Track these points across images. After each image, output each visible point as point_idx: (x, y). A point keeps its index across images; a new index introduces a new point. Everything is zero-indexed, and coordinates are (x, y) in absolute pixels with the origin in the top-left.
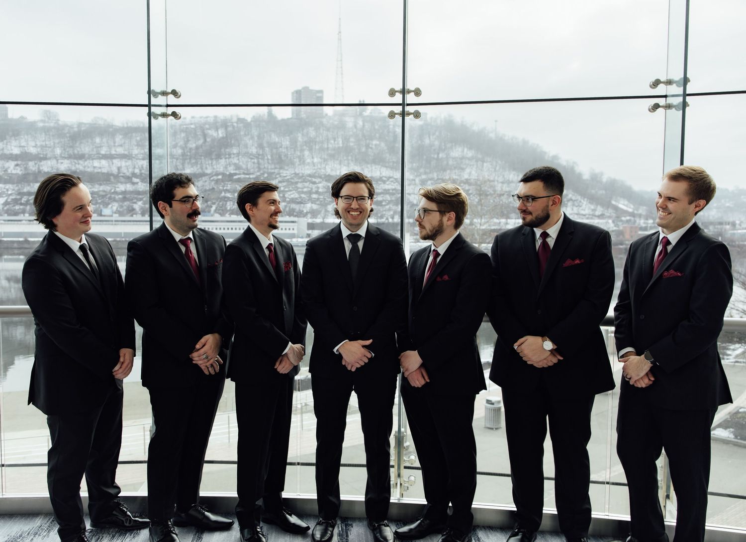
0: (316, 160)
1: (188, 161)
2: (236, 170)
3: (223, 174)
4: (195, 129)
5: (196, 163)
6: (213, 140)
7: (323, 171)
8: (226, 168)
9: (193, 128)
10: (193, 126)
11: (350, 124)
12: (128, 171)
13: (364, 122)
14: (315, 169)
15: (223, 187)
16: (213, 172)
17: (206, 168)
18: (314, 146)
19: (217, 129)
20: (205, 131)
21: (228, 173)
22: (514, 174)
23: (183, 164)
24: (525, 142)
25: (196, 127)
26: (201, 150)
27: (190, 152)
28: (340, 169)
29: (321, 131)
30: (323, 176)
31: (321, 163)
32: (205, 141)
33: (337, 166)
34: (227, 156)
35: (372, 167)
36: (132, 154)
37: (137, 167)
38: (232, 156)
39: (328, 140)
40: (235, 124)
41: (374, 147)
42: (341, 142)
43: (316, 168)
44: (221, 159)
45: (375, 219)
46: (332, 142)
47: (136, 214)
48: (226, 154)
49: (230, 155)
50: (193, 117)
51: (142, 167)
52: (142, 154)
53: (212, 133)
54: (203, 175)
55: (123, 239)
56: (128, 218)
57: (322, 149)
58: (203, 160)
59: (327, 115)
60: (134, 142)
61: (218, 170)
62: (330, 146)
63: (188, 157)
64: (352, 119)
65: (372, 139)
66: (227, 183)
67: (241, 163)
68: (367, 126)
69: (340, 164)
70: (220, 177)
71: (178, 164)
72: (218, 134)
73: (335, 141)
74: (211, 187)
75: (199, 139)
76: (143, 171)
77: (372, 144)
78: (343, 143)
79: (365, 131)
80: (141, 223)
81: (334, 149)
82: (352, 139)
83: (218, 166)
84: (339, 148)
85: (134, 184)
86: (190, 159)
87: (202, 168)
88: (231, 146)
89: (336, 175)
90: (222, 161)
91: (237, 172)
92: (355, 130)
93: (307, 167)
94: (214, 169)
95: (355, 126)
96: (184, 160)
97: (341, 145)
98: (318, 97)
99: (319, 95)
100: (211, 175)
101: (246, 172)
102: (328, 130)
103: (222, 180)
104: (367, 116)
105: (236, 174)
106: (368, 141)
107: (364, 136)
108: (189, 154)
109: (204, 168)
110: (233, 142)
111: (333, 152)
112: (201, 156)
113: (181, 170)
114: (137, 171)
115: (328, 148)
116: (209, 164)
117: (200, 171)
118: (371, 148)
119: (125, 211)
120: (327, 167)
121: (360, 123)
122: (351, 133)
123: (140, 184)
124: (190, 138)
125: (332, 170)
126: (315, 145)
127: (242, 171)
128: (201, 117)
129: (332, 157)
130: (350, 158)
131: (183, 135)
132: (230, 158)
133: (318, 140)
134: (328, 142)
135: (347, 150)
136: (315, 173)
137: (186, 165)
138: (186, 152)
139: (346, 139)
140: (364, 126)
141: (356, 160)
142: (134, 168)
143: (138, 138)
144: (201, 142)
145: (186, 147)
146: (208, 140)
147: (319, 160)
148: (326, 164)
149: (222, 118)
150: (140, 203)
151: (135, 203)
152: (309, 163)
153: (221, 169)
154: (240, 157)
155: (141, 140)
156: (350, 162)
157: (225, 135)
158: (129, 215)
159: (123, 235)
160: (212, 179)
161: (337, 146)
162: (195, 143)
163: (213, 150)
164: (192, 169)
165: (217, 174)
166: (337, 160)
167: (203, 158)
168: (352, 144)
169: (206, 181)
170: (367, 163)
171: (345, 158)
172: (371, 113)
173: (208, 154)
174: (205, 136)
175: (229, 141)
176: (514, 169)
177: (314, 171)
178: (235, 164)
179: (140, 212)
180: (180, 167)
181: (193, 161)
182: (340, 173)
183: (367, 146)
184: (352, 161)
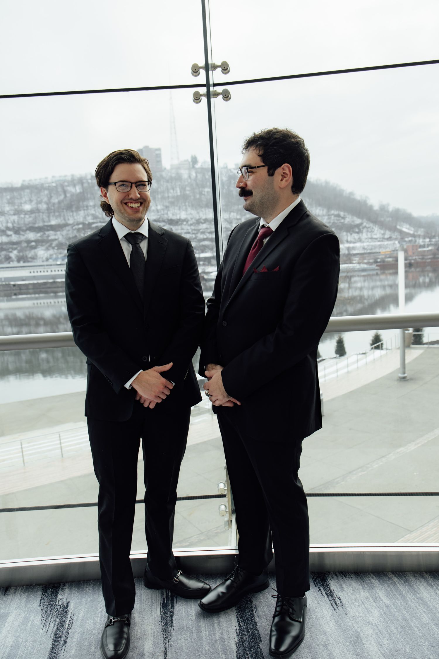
0: (159, 207)
1: (53, 214)
2: (94, 219)
3: (83, 224)
4: (56, 187)
5: (60, 216)
6: (72, 195)
7: (166, 216)
8: (85, 218)
9: (54, 186)
10: (54, 185)
11: (185, 176)
12: (2, 226)
13: (196, 173)
14: (158, 215)
15: (84, 234)
16: (74, 222)
17: (69, 219)
18: (157, 196)
19: (74, 186)
20: (66, 188)
21: (87, 223)
22: (320, 210)
23: (49, 217)
24: (327, 183)
25: (57, 185)
26: (62, 205)
27: (54, 206)
28: (180, 214)
29: (162, 183)
30: (166, 221)
31: (163, 210)
32: (66, 196)
33: (177, 211)
34: (85, 208)
35: (205, 210)
36: (4, 211)
37: (9, 221)
38: (89, 208)
39: (168, 190)
40: (90, 181)
41: (206, 193)
42: (179, 191)
43: (160, 214)
44: (80, 210)
45: (211, 253)
46: (172, 191)
47: (13, 261)
48: (84, 207)
49: (87, 207)
50: (53, 177)
51: (14, 221)
52: (13, 210)
53: (71, 189)
54: (66, 225)
55: (4, 283)
56: (6, 265)
57: (163, 198)
58: (65, 213)
59: (165, 169)
60: (5, 201)
61: (79, 220)
62: (170, 195)
63: (52, 211)
64: (187, 172)
65: (204, 187)
66: (87, 230)
67: (97, 214)
68: (199, 176)
69: (179, 209)
70: (81, 226)
71: (44, 217)
72: (76, 190)
73: (173, 190)
74: (74, 235)
75: (60, 195)
76: (15, 225)
77: (204, 192)
78: (181, 192)
79: (198, 181)
80: (18, 268)
81: (173, 197)
82: (188, 188)
83: (78, 217)
84: (177, 196)
85: (8, 236)
86: (54, 212)
87: (64, 219)
88: (88, 199)
89: (177, 219)
90: (82, 213)
91: (95, 221)
92: (189, 181)
93: (152, 214)
94: (75, 219)
95: (190, 177)
96: (49, 213)
97: (179, 194)
98: (157, 155)
99: (157, 152)
100: (73, 225)
101: (102, 221)
102: (167, 181)
103: (83, 229)
104: (199, 168)
105: (94, 223)
106: (201, 189)
107: (197, 185)
108: (53, 208)
109: (66, 219)
110: (89, 196)
111: (173, 200)
112: (63, 209)
113: (47, 222)
114: (10, 225)
115: (168, 197)
116: (70, 216)
117: (63, 222)
118: (204, 195)
119: (3, 260)
120: (169, 213)
121: (193, 174)
122: (186, 183)
123: (13, 236)
124: (52, 195)
125: (173, 215)
126: (158, 194)
127: (98, 220)
128: (60, 177)
129: (172, 203)
130: (187, 204)
131: (46, 192)
132: (87, 209)
133: (159, 190)
134: (168, 192)
135: (184, 197)
136: (160, 218)
137: (51, 218)
138: (50, 206)
139: (183, 189)
140: (196, 176)
141: (193, 206)
142: (7, 222)
143: (8, 197)
144: (62, 197)
145: (50, 202)
146: (68, 195)
147: (162, 207)
148: (168, 210)
149: (79, 176)
150: (15, 252)
151: (11, 252)
152: (154, 210)
153: (81, 220)
154: (96, 208)
155: (11, 198)
156: (188, 207)
157: (82, 190)
158: (7, 262)
159: (3, 280)
160: (74, 228)
161: (175, 195)
162: (57, 198)
163: (73, 203)
164: (57, 221)
165: (78, 224)
166: (177, 206)
167: (65, 211)
168: (188, 192)
169: (69, 230)
170: (202, 207)
171: (183, 204)
172: (202, 165)
173: (69, 207)
174: (65, 192)
175: (86, 195)
176: (320, 205)
177: (159, 217)
178: (93, 215)
179: (15, 260)
180: (46, 219)
181: (57, 214)
182: (180, 217)
183: (201, 193)
184: (189, 206)
